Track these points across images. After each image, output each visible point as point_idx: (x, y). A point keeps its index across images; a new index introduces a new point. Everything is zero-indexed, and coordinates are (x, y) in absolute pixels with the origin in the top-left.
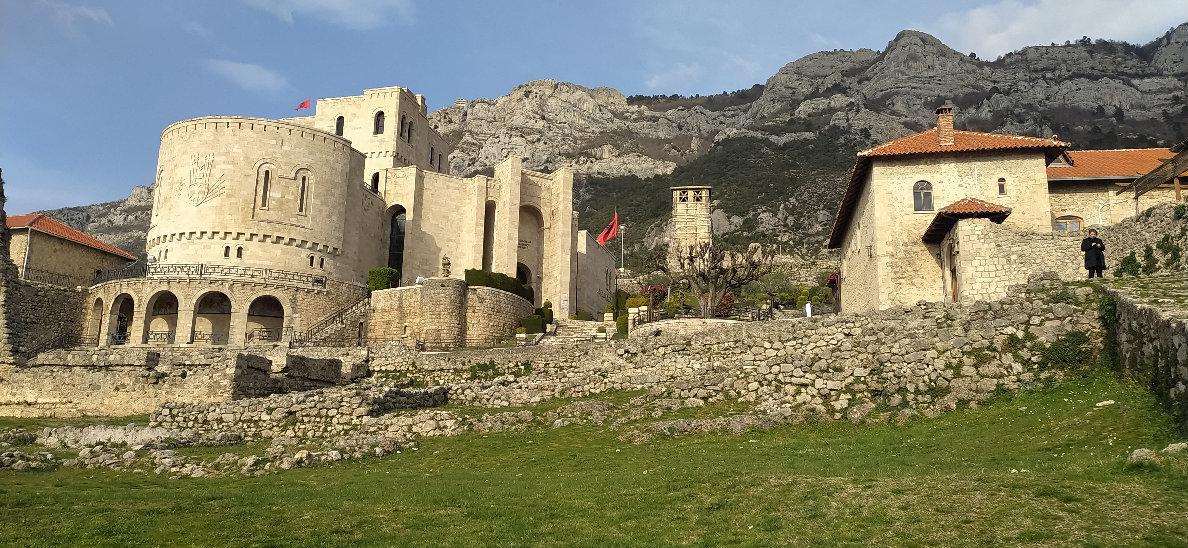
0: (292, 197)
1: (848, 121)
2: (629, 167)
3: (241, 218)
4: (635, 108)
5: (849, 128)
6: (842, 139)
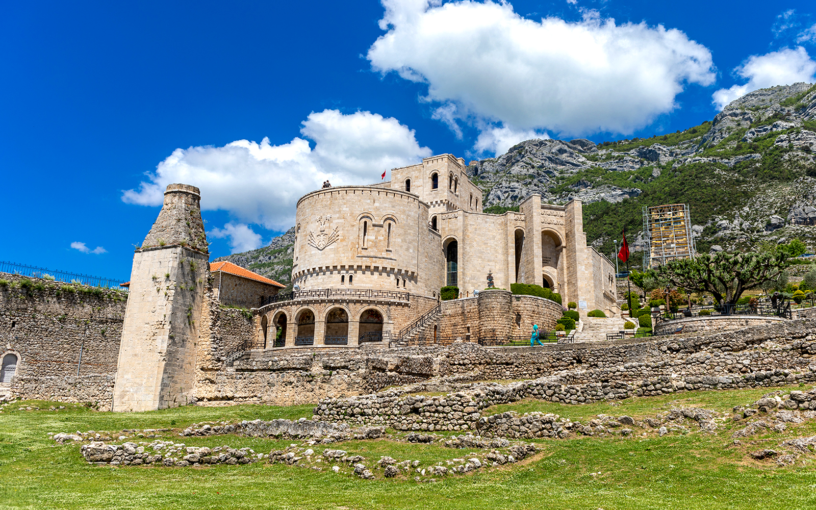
0: (382, 238)
2: (602, 195)
3: (350, 255)
4: (604, 151)
5: (791, 148)
6: (786, 157)
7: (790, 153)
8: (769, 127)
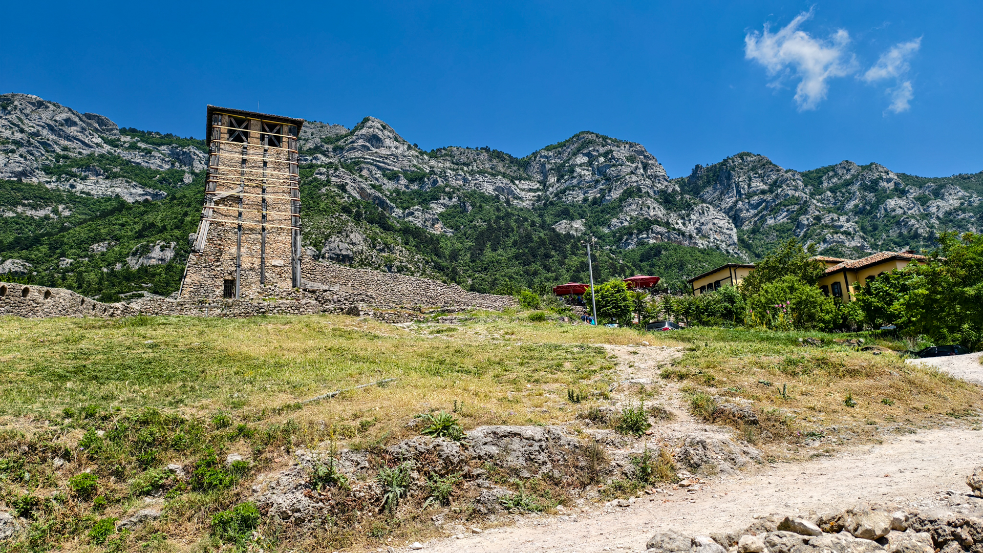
1: (328, 177)
2: (118, 190)
4: (128, 139)
5: (329, 182)
6: (324, 190)
7: (328, 188)
8: (310, 158)
